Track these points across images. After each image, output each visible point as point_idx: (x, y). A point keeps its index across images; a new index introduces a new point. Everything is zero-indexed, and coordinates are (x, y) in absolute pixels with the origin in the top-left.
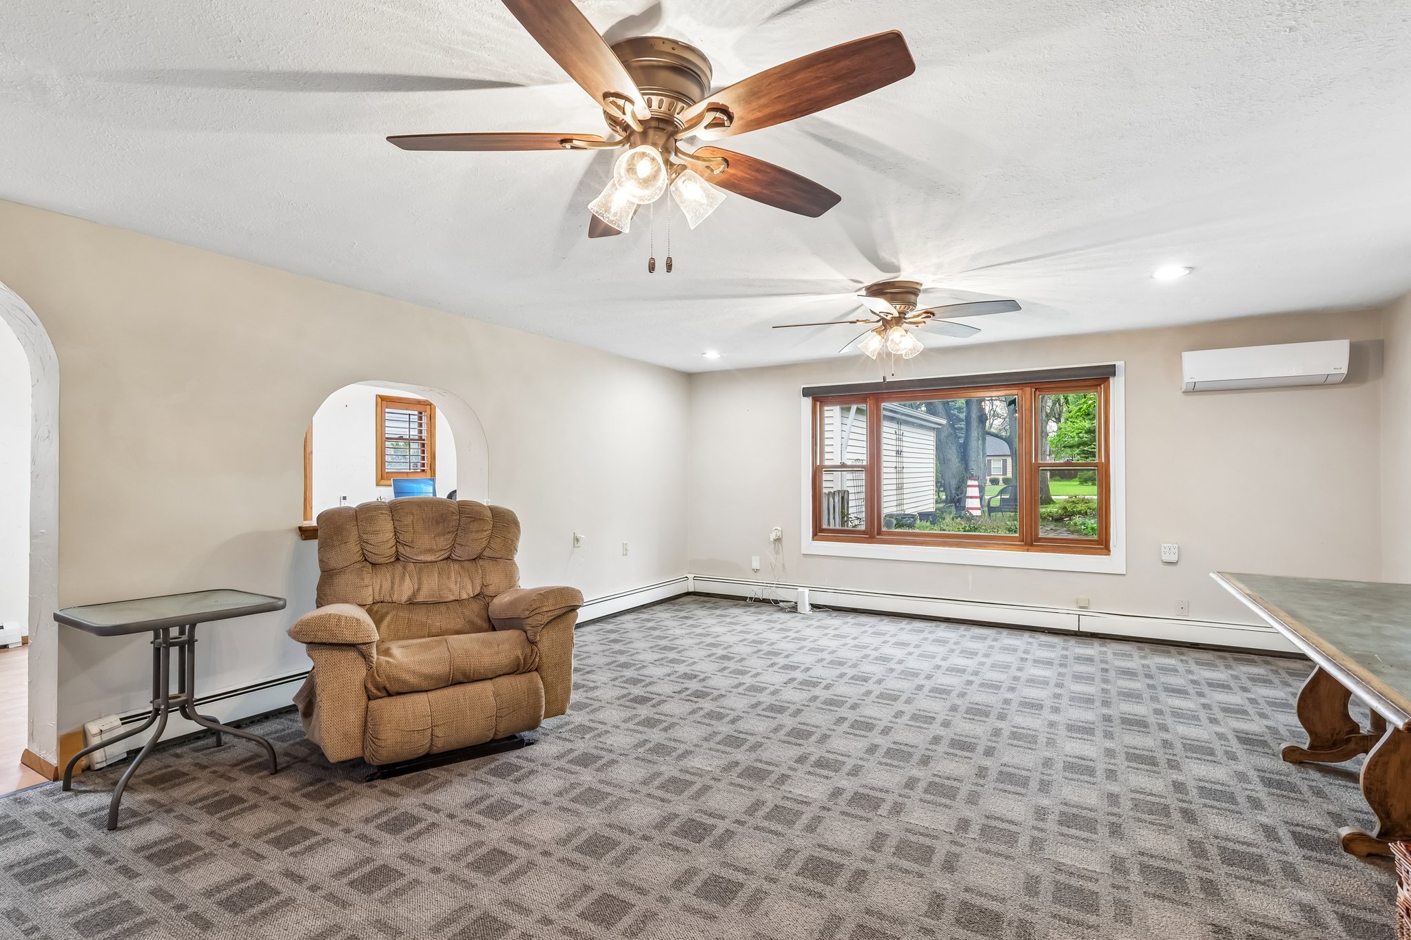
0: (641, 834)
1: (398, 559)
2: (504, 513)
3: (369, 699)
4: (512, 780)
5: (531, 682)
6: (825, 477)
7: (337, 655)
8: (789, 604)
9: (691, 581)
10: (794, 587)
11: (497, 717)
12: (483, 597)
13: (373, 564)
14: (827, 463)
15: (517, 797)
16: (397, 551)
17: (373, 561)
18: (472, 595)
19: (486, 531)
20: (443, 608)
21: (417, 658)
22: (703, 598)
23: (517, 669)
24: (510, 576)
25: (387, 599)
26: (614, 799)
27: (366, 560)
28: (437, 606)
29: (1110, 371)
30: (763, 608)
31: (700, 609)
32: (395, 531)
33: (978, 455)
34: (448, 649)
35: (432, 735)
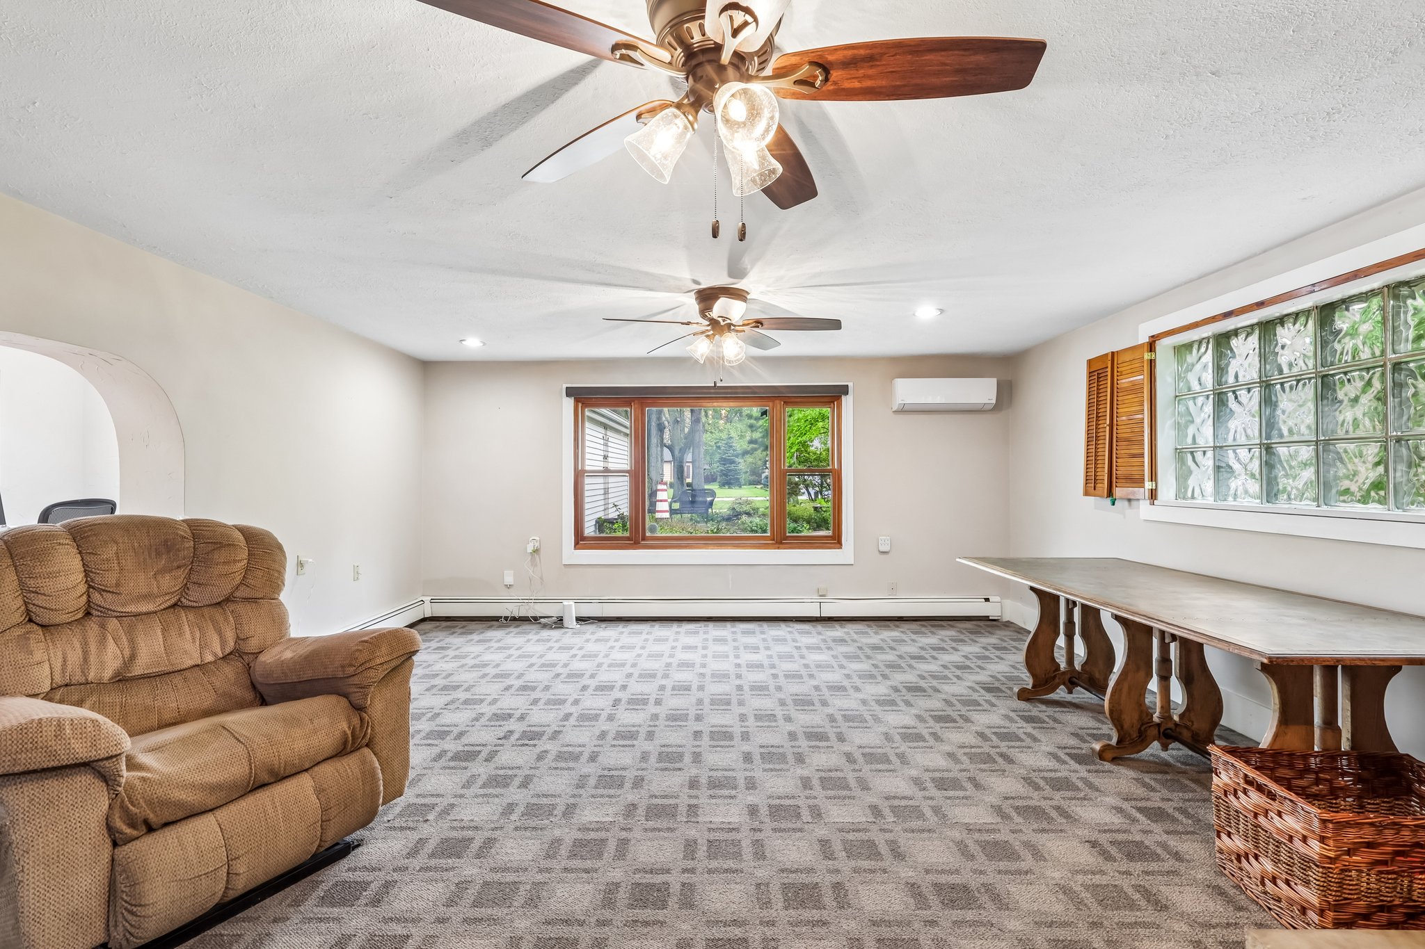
0: (593, 920)
1: (88, 614)
2: (261, 534)
3: (115, 844)
4: (366, 905)
5: (364, 762)
6: (587, 480)
7: (53, 786)
8: (550, 619)
9: (427, 606)
10: (559, 601)
11: (322, 821)
12: (240, 655)
13: (42, 626)
14: (587, 468)
15: (393, 926)
16: (89, 601)
17: (45, 621)
18: (221, 655)
19: (240, 561)
20: (177, 679)
21: (191, 763)
22: (444, 624)
23: (344, 749)
24: (279, 620)
25: (78, 677)
26: (528, 887)
27: (30, 620)
28: (166, 678)
29: (844, 390)
30: (524, 627)
31: (451, 636)
32: (85, 571)
33: (657, 461)
34: (238, 739)
35: (228, 873)
